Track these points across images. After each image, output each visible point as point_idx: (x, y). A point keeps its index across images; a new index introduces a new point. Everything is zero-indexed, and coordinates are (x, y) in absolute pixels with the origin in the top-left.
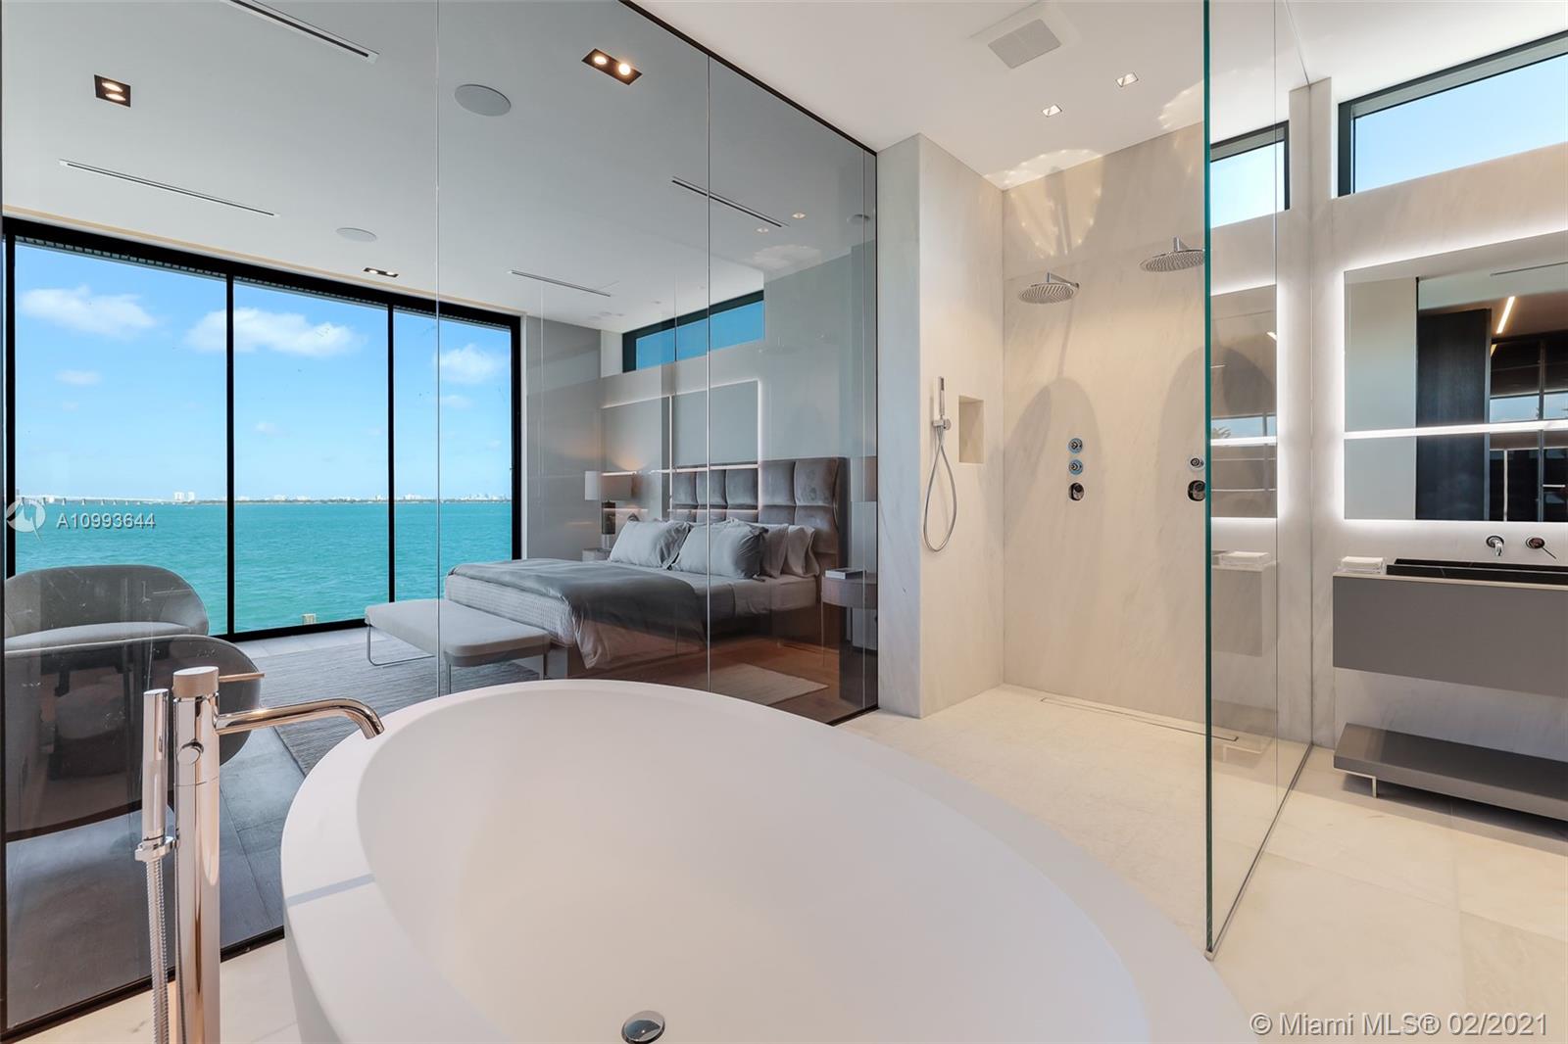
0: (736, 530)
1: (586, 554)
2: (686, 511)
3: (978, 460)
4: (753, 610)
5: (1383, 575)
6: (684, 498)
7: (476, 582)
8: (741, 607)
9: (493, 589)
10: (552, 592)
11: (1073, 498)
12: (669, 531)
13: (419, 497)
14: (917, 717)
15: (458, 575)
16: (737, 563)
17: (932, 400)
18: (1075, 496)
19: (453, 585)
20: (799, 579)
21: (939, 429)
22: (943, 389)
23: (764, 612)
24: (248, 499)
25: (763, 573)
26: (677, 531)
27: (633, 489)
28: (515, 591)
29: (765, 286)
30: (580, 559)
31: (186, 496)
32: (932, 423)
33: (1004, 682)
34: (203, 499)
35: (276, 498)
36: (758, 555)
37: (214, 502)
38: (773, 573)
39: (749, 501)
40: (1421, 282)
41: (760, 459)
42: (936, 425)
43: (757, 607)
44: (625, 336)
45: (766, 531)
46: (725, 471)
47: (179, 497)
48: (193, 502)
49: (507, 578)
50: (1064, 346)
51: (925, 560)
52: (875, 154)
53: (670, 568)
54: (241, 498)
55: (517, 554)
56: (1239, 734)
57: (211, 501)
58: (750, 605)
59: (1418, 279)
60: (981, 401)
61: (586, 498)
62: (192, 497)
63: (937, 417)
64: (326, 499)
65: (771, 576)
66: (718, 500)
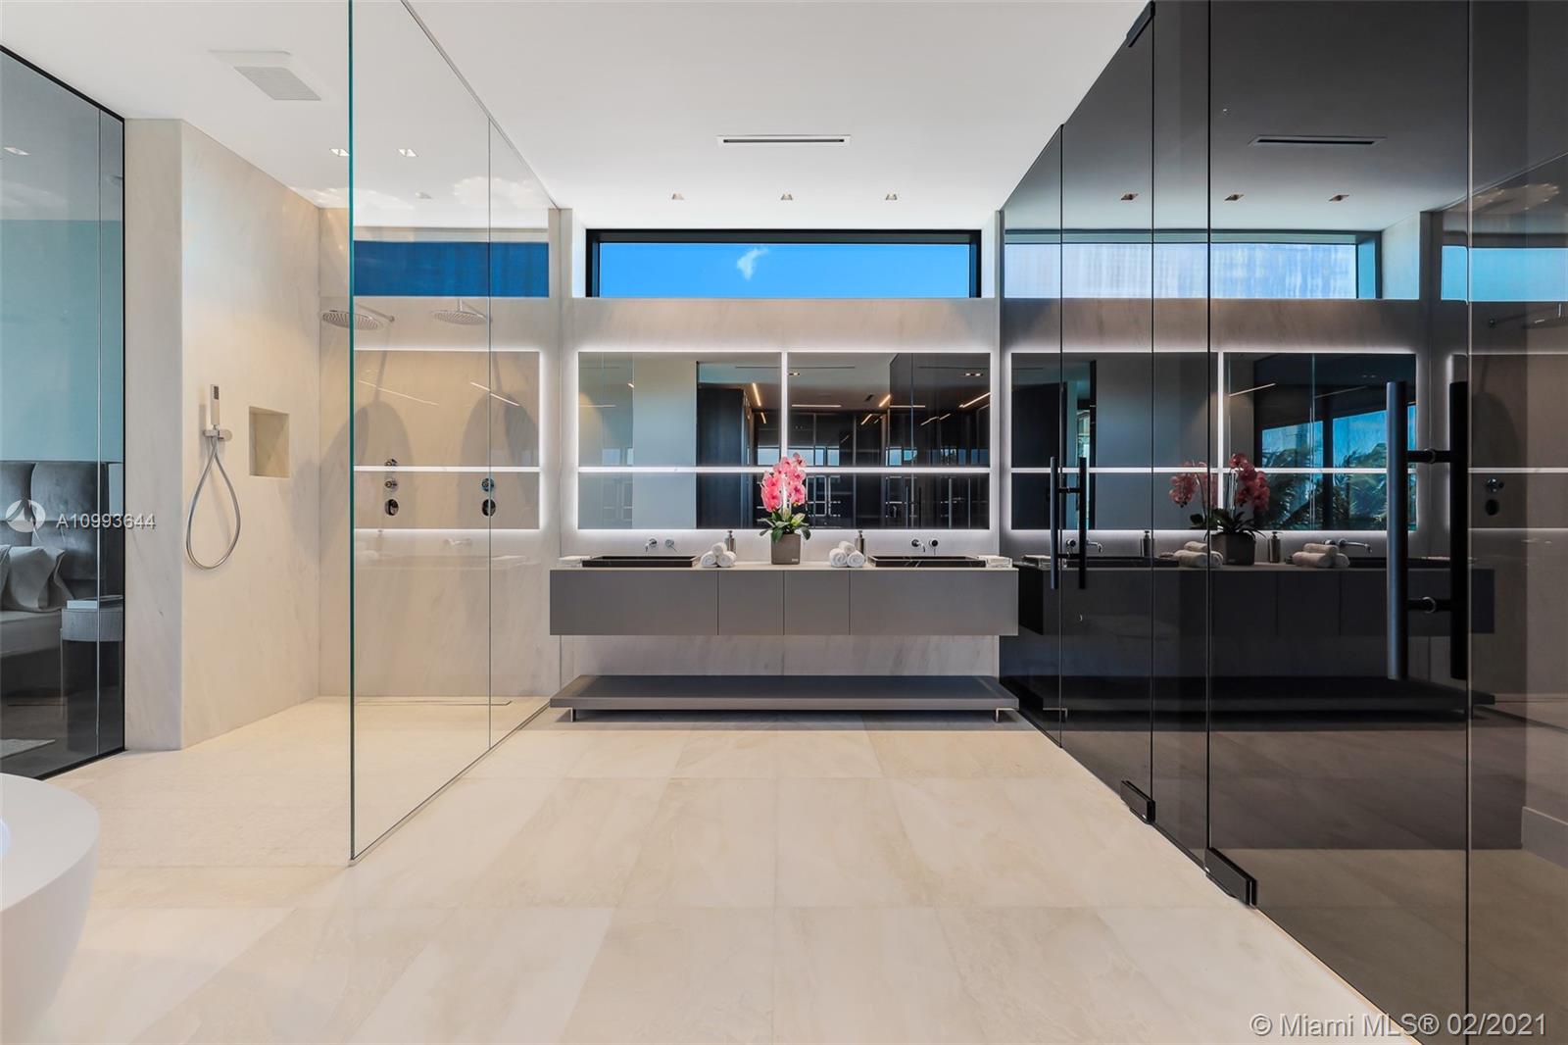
3: (282, 472)
5: (580, 567)
11: (390, 513)
14: (178, 749)
17: (202, 409)
18: (392, 512)
20: (31, 615)
21: (213, 440)
22: (216, 396)
32: (203, 433)
33: (320, 695)
40: (700, 365)
42: (208, 434)
50: (381, 372)
51: (189, 580)
52: (122, 120)
59: (697, 363)
60: (287, 415)
63: (209, 427)
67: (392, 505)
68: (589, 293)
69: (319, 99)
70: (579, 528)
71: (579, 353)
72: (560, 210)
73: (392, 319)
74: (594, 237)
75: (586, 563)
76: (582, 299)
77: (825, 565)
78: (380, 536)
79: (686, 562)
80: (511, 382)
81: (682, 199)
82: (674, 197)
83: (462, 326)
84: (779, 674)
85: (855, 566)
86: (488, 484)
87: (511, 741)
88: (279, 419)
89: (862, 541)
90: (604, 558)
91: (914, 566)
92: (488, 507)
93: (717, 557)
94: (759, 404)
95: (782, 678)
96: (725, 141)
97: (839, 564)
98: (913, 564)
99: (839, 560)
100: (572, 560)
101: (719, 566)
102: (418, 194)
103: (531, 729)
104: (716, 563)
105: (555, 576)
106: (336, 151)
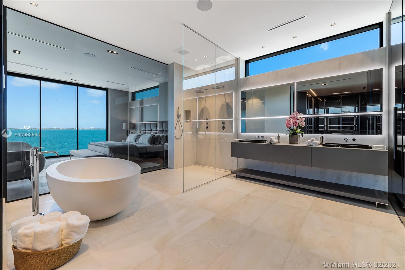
0: (149, 135)
1: (122, 141)
2: (143, 131)
3: (190, 122)
4: (151, 151)
5: (238, 142)
6: (143, 129)
7: (94, 146)
8: (148, 150)
9: (97, 147)
10: (107, 147)
12: (137, 136)
13: (94, 128)
14: (174, 169)
15: (90, 144)
16: (148, 142)
17: (177, 111)
18: (207, 129)
19: (89, 146)
20: (162, 145)
21: (178, 116)
22: (179, 109)
23: (154, 152)
24: (46, 128)
25: (154, 144)
26: (139, 135)
27: (134, 127)
28: (100, 147)
29: (159, 84)
30: (122, 142)
31: (28, 127)
32: (177, 115)
33: (197, 164)
34: (32, 128)
35: (54, 128)
36: (153, 140)
37: (36, 129)
38: (156, 144)
39: (155, 129)
41: (158, 121)
43: (152, 150)
44: (132, 93)
45: (155, 135)
46: (151, 123)
47: (25, 127)
48: (30, 129)
49: (99, 145)
50: (205, 101)
52: (168, 65)
53: (137, 143)
54: (44, 128)
55: (107, 140)
56: (227, 170)
57: (35, 129)
58: (150, 150)
61: (123, 128)
62: (29, 127)
64: (68, 128)
65: (156, 145)
66: (149, 129)
67: (207, 127)
68: (246, 76)
69: (189, 52)
70: (241, 133)
71: (242, 91)
72: (237, 58)
73: (207, 90)
74: (247, 62)
75: (239, 141)
76: (244, 78)
77: (305, 145)
78: (206, 134)
79: (263, 142)
80: (228, 100)
81: (265, 47)
82: (263, 47)
83: (218, 89)
84: (294, 176)
85: (314, 146)
86: (224, 123)
87: (221, 179)
88: (190, 111)
89: (323, 138)
90: (246, 140)
91: (338, 147)
92: (223, 128)
93: (271, 141)
94: (316, 95)
95: (295, 177)
96: (269, 30)
97: (308, 145)
98: (338, 146)
99: (308, 143)
100: (236, 140)
101: (271, 143)
102: (211, 64)
103: (227, 177)
104: (270, 142)
105: (233, 144)
106: (195, 60)
